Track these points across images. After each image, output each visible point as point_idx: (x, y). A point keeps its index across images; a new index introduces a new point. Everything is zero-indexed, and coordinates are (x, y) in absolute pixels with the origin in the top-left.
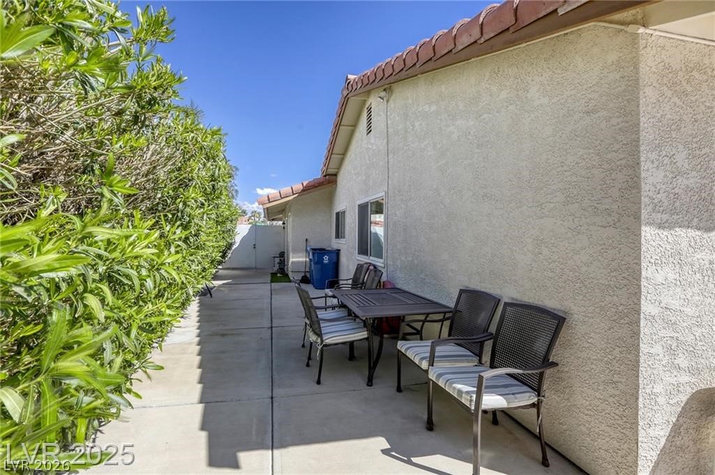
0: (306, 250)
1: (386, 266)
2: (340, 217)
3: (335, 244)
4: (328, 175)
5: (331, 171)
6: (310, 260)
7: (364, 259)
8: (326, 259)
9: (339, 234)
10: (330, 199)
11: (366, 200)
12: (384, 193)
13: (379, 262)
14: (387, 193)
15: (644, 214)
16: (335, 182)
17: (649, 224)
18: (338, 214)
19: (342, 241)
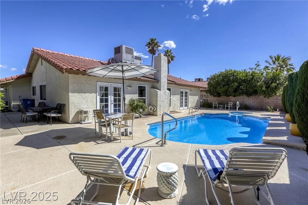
0: (20, 100)
1: (47, 102)
2: (34, 88)
3: (33, 97)
4: (28, 73)
5: (30, 72)
6: (22, 103)
7: (42, 101)
8: (29, 102)
9: (34, 94)
10: (30, 81)
11: (42, 84)
12: (45, 84)
13: (45, 101)
14: (46, 83)
15: (70, 91)
16: (32, 76)
17: (70, 93)
18: (33, 87)
19: (35, 96)
